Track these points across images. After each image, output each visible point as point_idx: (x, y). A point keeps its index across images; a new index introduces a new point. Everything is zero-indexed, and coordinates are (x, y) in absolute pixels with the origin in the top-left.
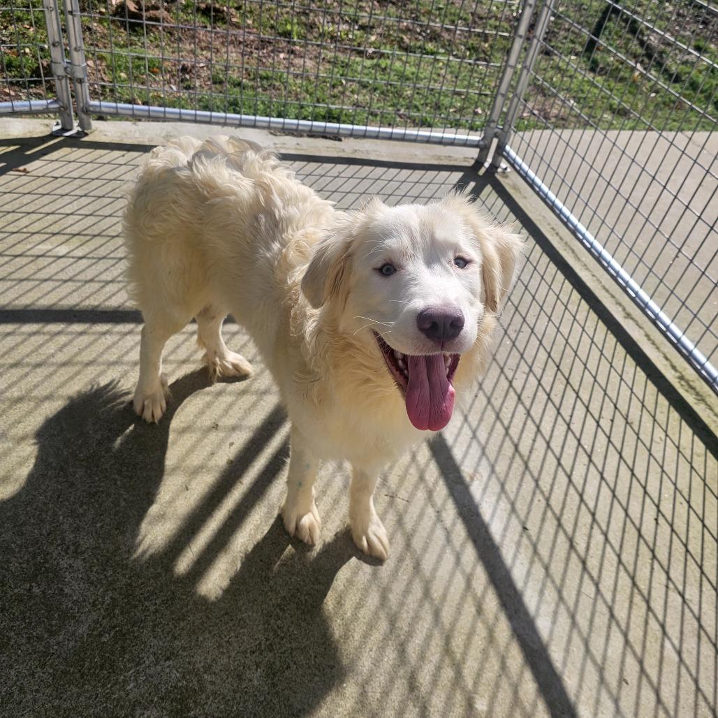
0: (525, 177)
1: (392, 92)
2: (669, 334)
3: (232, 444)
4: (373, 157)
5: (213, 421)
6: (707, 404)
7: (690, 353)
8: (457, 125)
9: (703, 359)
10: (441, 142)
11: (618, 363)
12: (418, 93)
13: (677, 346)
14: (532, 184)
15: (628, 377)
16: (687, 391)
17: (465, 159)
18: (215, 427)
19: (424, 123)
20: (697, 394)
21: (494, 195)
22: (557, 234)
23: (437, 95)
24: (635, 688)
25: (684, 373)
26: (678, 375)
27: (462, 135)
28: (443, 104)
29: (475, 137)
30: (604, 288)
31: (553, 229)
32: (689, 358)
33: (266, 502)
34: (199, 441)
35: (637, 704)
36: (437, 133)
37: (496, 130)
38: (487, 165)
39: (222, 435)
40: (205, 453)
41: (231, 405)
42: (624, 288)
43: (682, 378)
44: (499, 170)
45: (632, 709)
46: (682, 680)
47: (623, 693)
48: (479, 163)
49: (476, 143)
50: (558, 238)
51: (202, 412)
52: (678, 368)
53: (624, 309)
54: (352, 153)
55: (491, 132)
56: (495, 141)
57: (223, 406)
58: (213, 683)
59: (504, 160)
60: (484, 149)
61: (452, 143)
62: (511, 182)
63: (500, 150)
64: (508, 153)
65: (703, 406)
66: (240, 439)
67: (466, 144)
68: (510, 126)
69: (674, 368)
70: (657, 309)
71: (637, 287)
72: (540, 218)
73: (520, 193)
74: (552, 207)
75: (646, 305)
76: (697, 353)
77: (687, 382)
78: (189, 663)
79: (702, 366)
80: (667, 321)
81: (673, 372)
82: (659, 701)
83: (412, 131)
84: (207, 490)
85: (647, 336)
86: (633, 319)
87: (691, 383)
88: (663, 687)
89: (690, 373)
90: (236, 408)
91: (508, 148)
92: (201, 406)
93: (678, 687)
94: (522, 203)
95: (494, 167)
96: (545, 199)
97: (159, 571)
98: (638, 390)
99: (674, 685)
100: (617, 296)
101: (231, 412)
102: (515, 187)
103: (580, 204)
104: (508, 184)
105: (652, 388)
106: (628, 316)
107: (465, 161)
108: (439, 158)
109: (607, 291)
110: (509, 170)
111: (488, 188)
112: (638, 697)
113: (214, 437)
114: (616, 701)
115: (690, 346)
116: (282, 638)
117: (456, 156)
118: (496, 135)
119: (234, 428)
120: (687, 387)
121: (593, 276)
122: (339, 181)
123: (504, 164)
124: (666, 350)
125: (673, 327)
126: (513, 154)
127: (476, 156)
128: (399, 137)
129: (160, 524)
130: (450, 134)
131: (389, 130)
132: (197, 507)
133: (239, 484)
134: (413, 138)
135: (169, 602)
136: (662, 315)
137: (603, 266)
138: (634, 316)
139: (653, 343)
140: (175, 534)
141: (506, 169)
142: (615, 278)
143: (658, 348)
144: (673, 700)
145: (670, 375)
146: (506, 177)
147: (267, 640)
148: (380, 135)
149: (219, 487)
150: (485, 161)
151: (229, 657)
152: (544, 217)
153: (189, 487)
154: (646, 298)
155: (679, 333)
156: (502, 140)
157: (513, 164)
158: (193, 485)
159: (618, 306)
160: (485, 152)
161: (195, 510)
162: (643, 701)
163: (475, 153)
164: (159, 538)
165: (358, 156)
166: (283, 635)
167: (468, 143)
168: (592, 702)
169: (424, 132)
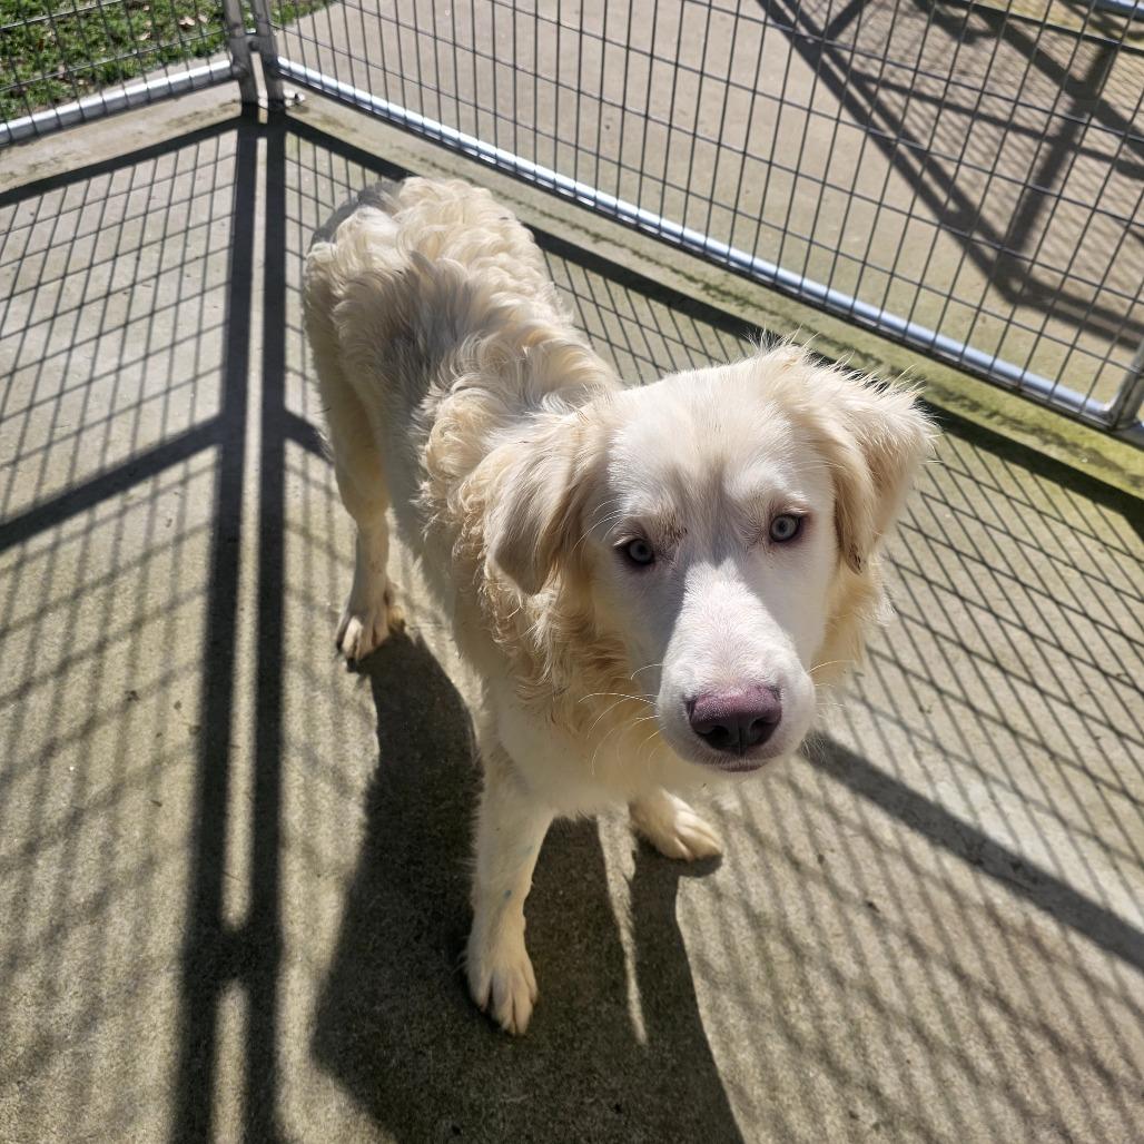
0: (338, 97)
1: (21, 45)
2: (664, 235)
3: (178, 706)
4: (71, 165)
5: (121, 690)
6: (754, 305)
7: (704, 247)
8: (170, 57)
9: (723, 247)
10: (172, 93)
11: (624, 308)
12: (67, 30)
13: (683, 246)
14: (355, 104)
15: (646, 319)
16: (723, 301)
17: (224, 107)
18: (132, 697)
19: (112, 77)
20: (737, 298)
21: (307, 147)
22: (434, 165)
23: (101, 21)
24: (873, 674)
25: (706, 280)
26: (700, 285)
27: (199, 69)
28: (123, 32)
29: (221, 62)
30: (543, 214)
31: (422, 160)
32: (706, 255)
33: (292, 750)
34: (123, 731)
35: (886, 690)
36: (135, 88)
37: (249, 38)
38: (263, 102)
39: (152, 701)
40: (147, 741)
41: (133, 655)
42: (574, 200)
43: (707, 287)
44: (288, 103)
45: (885, 698)
46: (913, 634)
47: (865, 687)
48: (249, 105)
49: (228, 72)
50: (438, 171)
51: (95, 690)
52: (697, 277)
53: (587, 232)
54: (30, 173)
55: (241, 45)
56: (256, 58)
57: (121, 661)
58: (393, 1009)
59: (286, 84)
60: (244, 78)
61: (190, 88)
62: (318, 113)
63: (273, 71)
64: (289, 70)
65: (751, 310)
66: (187, 690)
67: (212, 81)
68: (268, 23)
69: (691, 279)
70: (633, 209)
71: (591, 191)
72: (395, 151)
73: (342, 126)
74: (406, 126)
75: (616, 209)
76: (713, 243)
77: (716, 288)
78: (343, 1009)
79: (727, 256)
80: (655, 219)
81: (692, 284)
82: (904, 671)
83: (91, 101)
84: (190, 787)
85: (636, 253)
86: (605, 239)
87: (722, 288)
88: (899, 654)
89: (713, 274)
90: (144, 653)
91: (282, 61)
92: (84, 681)
93: (914, 645)
94: (354, 140)
95: (276, 101)
96: (388, 119)
97: (205, 932)
98: (668, 329)
99: (909, 646)
100: (568, 217)
101: (141, 664)
102: (328, 120)
103: (448, 104)
104: (316, 120)
105: (682, 319)
106: (597, 238)
107: (226, 111)
108: (181, 122)
109: (551, 216)
110: (302, 98)
111: (291, 140)
112: (883, 682)
113: (143, 712)
114: (864, 700)
115: (699, 238)
116: (444, 895)
117: (205, 108)
118: (252, 48)
119: (165, 681)
120: (720, 296)
121: (520, 203)
122: (44, 229)
123: (289, 91)
124: (668, 261)
125: (666, 224)
126: (298, 68)
127: (237, 95)
129: (156, 874)
130: (178, 75)
132: (195, 817)
133: (232, 751)
134: (120, 104)
135: (254, 960)
136: (644, 214)
137: (527, 182)
138: (604, 234)
139: (650, 260)
140: (190, 873)
141: (296, 97)
142: (554, 191)
143: (657, 263)
144: (917, 661)
145: (693, 291)
146: (305, 110)
147: (425, 910)
148: (63, 121)
149: (206, 772)
150: (257, 97)
151: (392, 964)
152: (400, 148)
153: (159, 800)
154: (610, 200)
155: (677, 228)
156: (267, 52)
157: (305, 84)
158: (164, 794)
159: (577, 231)
160: (250, 84)
161: (194, 823)
162: (890, 683)
163: (232, 91)
164: (169, 892)
165: (45, 173)
166: (441, 891)
167: (215, 77)
168: (840, 718)
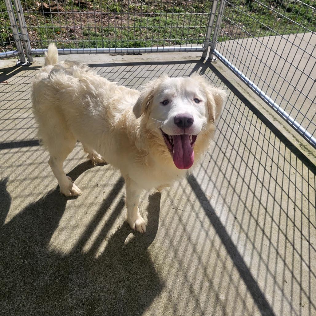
0: (224, 62)
1: (162, 31)
2: (294, 126)
3: (104, 192)
4: (156, 61)
5: (96, 183)
6: (313, 155)
7: (304, 133)
8: (192, 42)
9: (310, 135)
10: (185, 51)
11: (272, 141)
12: (174, 30)
13: (298, 130)
14: (227, 65)
15: (277, 147)
16: (304, 150)
17: (197, 57)
18: (97, 185)
19: (177, 43)
20: (309, 151)
21: (211, 72)
22: (240, 86)
23: (182, 30)
24: (290, 284)
25: (302, 143)
26: (299, 143)
27: (194, 46)
28: (185, 34)
29: (200, 47)
30: (263, 108)
31: (238, 84)
32: (304, 135)
33: (121, 216)
34: (90, 192)
35: (292, 291)
36: (183, 47)
37: (210, 43)
38: (207, 59)
39: (100, 189)
40: (93, 197)
41: (103, 176)
42: (272, 107)
43: (301, 145)
44: (212, 60)
45: (290, 294)
46: (311, 279)
47: (285, 287)
48: (203, 58)
49: (201, 49)
50: (241, 88)
51: (91, 180)
52: (299, 141)
53: (273, 117)
54: (147, 60)
55: (207, 44)
56: (209, 48)
57: (100, 176)
58: (104, 296)
60: (205, 52)
61: (190, 50)
62: (218, 65)
63: (212, 51)
64: (216, 52)
65: (312, 156)
66: (108, 190)
67: (196, 50)
68: (215, 40)
69: (297, 140)
70: (287, 115)
71: (278, 106)
72: (232, 80)
73: (222, 69)
74: (237, 74)
75: (283, 114)
76: (307, 133)
77: (304, 146)
78: (94, 288)
79: (310, 138)
80: (293, 120)
81: (297, 142)
82: (301, 289)
83: (172, 47)
84: (95, 213)
85: (284, 127)
86: (277, 120)
87: (306, 147)
88: (303, 283)
89: (305, 142)
90: (105, 177)
91: (215, 50)
92: (90, 177)
93: (310, 282)
94: (223, 74)
95: (210, 59)
96: (233, 71)
97: (77, 250)
98: (282, 152)
99: (308, 282)
100: (270, 111)
101: (103, 179)
102: (220, 67)
103: (249, 72)
104: (217, 66)
105: (288, 151)
106: (275, 119)
107: (197, 58)
108: (185, 58)
109: (265, 109)
110: (217, 60)
111: (208, 69)
112: (292, 288)
113: (97, 190)
114: (282, 291)
115: (304, 130)
116: (133, 275)
117: (192, 56)
118: (209, 45)
119: (105, 185)
120: (304, 149)
121: (258, 103)
122: (142, 73)
123: (214, 57)
124: (293, 133)
125: (295, 122)
126: (218, 52)
127: (201, 55)
128: (167, 50)
129: (76, 230)
130: (189, 47)
131: (162, 48)
132: (92, 221)
133: (109, 209)
134: (173, 50)
135: (83, 263)
136: (290, 118)
137: (262, 98)
138: (277, 119)
139: (287, 131)
140: (83, 233)
141: (215, 59)
142: (268, 103)
143: (289, 132)
144: (308, 288)
145: (296, 144)
146: (216, 63)
147: (126, 276)
148: (158, 50)
149: (100, 211)
150: (206, 57)
151: (111, 284)
152: (234, 79)
153: (88, 212)
154: (282, 110)
155: (298, 125)
156: (212, 47)
157: (218, 57)
158: (89, 212)
159: (270, 115)
161: (91, 222)
162: (294, 290)
163: (201, 54)
164: (77, 236)
165: (149, 61)
166: (133, 273)
168: (271, 292)
169: (178, 47)
